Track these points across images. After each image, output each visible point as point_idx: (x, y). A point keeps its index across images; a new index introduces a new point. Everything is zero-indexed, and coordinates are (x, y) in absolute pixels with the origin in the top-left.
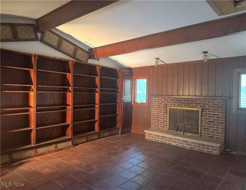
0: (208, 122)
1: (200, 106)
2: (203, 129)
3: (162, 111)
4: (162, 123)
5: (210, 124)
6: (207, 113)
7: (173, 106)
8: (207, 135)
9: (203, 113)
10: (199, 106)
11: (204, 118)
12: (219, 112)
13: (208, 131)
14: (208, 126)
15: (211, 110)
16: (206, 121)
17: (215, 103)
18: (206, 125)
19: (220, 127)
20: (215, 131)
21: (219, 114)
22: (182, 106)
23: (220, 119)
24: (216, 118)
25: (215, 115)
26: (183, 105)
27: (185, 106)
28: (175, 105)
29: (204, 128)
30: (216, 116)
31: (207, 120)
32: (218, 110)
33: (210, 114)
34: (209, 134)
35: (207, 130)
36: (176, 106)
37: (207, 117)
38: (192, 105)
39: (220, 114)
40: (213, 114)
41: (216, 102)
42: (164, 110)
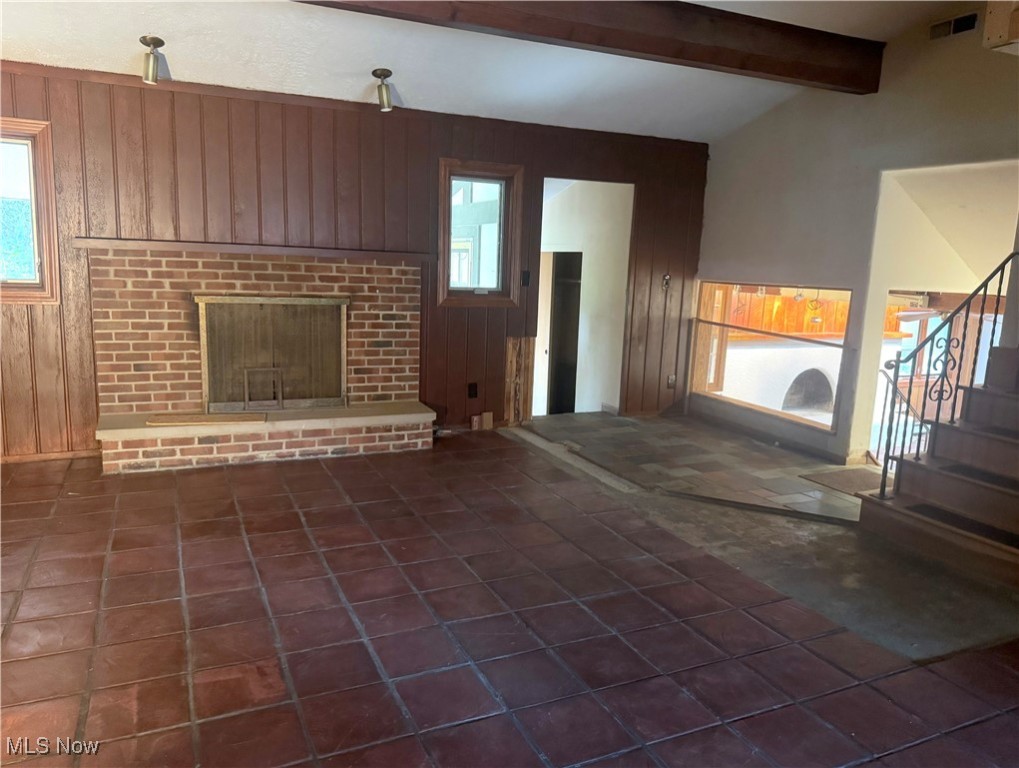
0: (371, 344)
1: (341, 289)
2: (353, 375)
3: (166, 322)
4: (166, 377)
5: (377, 353)
6: (367, 311)
7: (224, 291)
8: (366, 394)
9: (353, 313)
10: (336, 289)
11: (355, 333)
12: (405, 308)
13: (370, 380)
14: (370, 362)
15: (380, 303)
16: (362, 344)
17: (391, 273)
18: (362, 358)
19: (407, 357)
20: (394, 375)
21: (405, 313)
22: (265, 292)
23: (408, 331)
24: (394, 330)
25: (392, 317)
26: (272, 287)
27: (278, 292)
28: (233, 286)
29: (357, 371)
30: (394, 322)
31: (365, 340)
32: (401, 300)
33: (377, 317)
34: (375, 388)
35: (365, 376)
36: (237, 291)
37: (366, 330)
38: (308, 287)
39: (408, 313)
40: (385, 317)
41: (394, 272)
42: (178, 316)
